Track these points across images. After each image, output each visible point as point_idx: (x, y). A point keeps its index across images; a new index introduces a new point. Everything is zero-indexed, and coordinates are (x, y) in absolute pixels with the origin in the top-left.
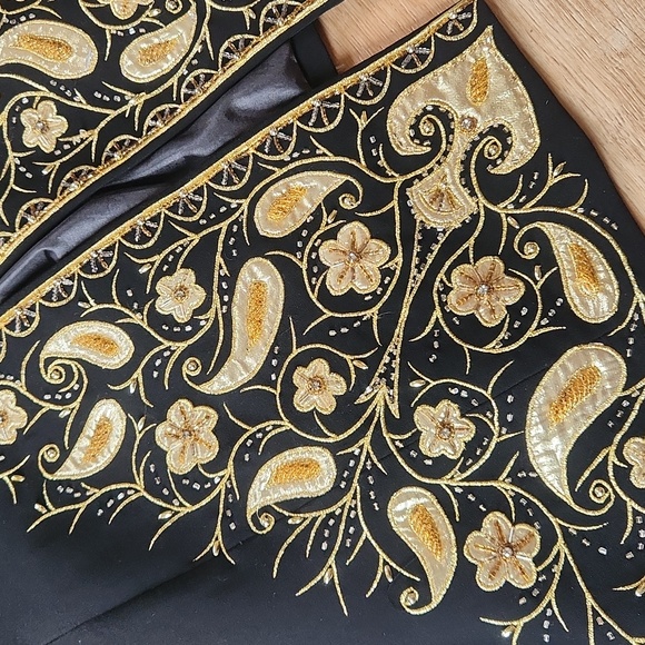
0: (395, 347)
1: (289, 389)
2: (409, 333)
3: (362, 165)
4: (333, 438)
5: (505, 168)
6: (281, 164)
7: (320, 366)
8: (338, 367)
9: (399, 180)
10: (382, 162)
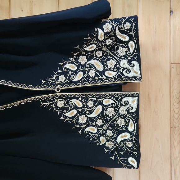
0: (109, 123)
1: (97, 121)
2: (112, 122)
3: (117, 103)
4: (98, 128)
5: (130, 111)
6: (109, 97)
7: (101, 121)
8: (103, 122)
9: (120, 106)
10: (119, 103)
